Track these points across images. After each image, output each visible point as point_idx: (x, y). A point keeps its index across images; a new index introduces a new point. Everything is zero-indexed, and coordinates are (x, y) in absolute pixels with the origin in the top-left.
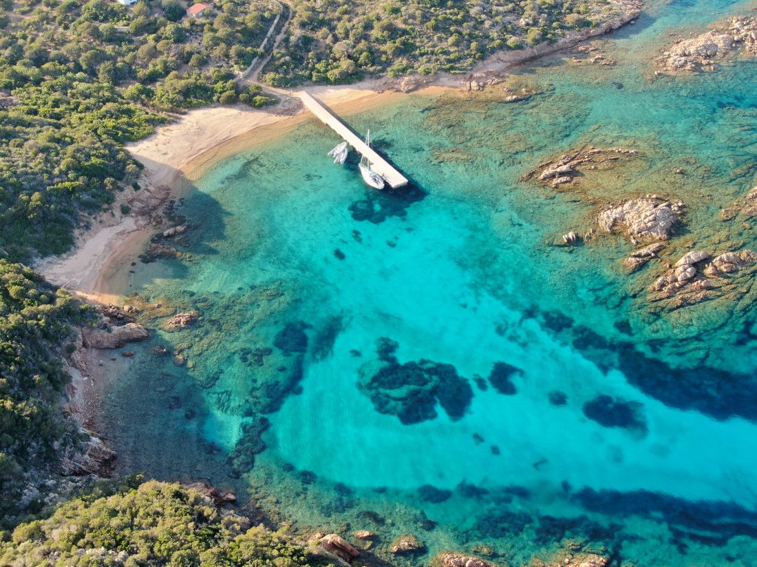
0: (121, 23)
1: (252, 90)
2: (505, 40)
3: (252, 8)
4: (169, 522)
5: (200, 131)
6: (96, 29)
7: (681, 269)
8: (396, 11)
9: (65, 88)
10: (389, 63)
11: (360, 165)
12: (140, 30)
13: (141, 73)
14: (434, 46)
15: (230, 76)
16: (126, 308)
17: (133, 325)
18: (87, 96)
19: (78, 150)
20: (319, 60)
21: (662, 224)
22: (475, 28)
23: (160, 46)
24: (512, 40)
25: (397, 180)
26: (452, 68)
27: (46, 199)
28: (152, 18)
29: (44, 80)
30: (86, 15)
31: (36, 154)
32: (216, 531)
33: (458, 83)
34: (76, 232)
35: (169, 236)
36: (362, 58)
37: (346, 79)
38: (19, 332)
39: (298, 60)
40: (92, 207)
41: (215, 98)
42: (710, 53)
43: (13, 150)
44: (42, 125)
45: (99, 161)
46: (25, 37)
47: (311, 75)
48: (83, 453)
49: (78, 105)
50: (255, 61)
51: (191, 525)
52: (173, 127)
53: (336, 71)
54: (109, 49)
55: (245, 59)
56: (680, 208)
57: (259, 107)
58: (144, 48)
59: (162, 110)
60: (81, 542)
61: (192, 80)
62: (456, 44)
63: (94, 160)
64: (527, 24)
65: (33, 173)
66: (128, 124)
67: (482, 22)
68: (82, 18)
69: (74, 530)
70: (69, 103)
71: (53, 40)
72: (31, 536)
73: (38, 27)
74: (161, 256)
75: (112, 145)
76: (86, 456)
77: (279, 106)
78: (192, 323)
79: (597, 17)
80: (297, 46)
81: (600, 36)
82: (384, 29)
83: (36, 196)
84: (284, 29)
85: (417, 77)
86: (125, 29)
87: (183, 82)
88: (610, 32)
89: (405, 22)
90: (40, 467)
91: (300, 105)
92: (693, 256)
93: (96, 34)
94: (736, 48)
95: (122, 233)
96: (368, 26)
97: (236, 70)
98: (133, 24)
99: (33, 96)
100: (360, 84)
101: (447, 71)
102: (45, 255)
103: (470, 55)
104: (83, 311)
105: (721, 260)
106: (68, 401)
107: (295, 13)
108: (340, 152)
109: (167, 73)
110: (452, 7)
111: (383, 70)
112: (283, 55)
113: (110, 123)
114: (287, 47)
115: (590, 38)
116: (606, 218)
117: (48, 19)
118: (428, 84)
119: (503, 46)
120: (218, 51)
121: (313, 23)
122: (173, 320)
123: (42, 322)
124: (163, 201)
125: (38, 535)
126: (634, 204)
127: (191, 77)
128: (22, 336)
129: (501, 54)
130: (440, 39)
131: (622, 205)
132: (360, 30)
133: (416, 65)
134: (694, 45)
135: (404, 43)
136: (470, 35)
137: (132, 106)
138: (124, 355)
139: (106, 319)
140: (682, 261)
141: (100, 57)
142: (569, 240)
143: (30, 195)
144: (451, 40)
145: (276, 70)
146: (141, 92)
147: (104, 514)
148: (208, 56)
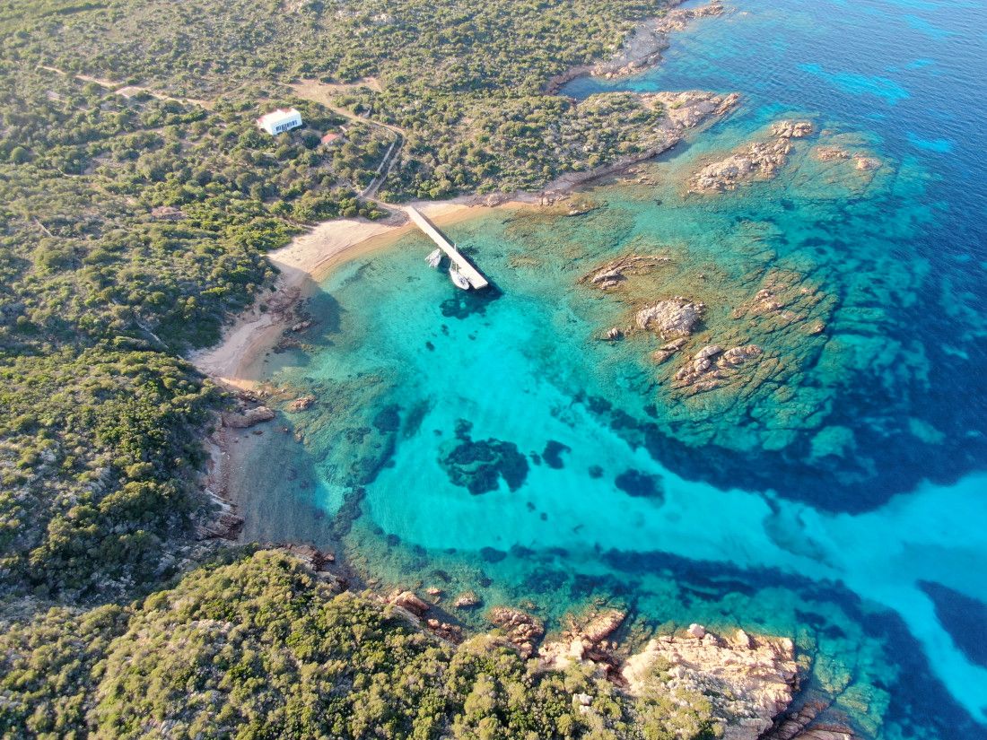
0: (269, 150)
1: (369, 206)
2: (570, 164)
3: (373, 137)
4: (272, 591)
5: (327, 240)
6: (249, 155)
7: (698, 361)
8: (485, 140)
9: (224, 203)
10: (478, 183)
11: (450, 270)
12: (284, 156)
13: (284, 192)
14: (515, 169)
15: (352, 194)
16: (259, 392)
17: (263, 409)
18: (240, 211)
19: (227, 260)
20: (424, 180)
21: (685, 322)
22: (547, 154)
23: (299, 169)
24: (576, 164)
25: (479, 282)
26: (528, 187)
27: (199, 302)
28: (293, 146)
29: (207, 197)
30: (241, 143)
31: (193, 264)
32: (309, 598)
33: (532, 199)
34: (223, 328)
35: (296, 330)
36: (457, 179)
37: (445, 196)
38: (168, 420)
39: (407, 180)
40: (236, 308)
41: (340, 213)
42: (732, 174)
43: (176, 259)
44: (202, 236)
45: (243, 269)
46: (193, 161)
47: (416, 193)
48: (215, 521)
49: (233, 218)
50: (373, 181)
51: (289, 594)
52: (306, 237)
53: (436, 190)
54: (259, 171)
55: (364, 180)
56: (701, 308)
57: (375, 220)
58: (286, 171)
59: (299, 222)
60: (196, 614)
61: (322, 198)
62: (532, 167)
63: (239, 268)
64: (589, 151)
65: (190, 280)
66: (271, 235)
67: (553, 149)
68: (238, 146)
69: (192, 602)
70: (225, 217)
71: (215, 163)
72: (158, 606)
73: (204, 152)
74: (289, 348)
75: (255, 254)
76: (218, 523)
77: (390, 219)
78: (309, 405)
79: (645, 144)
80: (406, 168)
81: (646, 160)
82: (475, 154)
83: (191, 299)
84: (397, 155)
85: (501, 194)
86: (272, 155)
87: (315, 200)
88: (654, 157)
89: (492, 149)
90: (177, 535)
91: (407, 218)
92: (709, 350)
93: (249, 158)
94: (753, 170)
95: (260, 328)
96: (463, 152)
97: (357, 189)
98: (278, 151)
99: (198, 211)
100: (455, 200)
101: (525, 189)
102: (197, 347)
103: (542, 176)
104: (223, 398)
105: (731, 354)
106: (207, 473)
107: (406, 141)
108: (434, 258)
109: (304, 191)
110: (530, 137)
111: (474, 188)
112: (395, 177)
113: (256, 234)
114: (399, 170)
115: (638, 161)
116: (642, 316)
117: (212, 146)
118: (508, 200)
119: (569, 169)
120: (344, 173)
121: (420, 149)
122: (295, 403)
123: (188, 410)
124: (294, 300)
125: (163, 605)
126: (665, 305)
127: (322, 195)
128: (170, 422)
129: (567, 175)
130: (519, 163)
131: (656, 305)
132: (457, 155)
133: (500, 184)
134: (720, 167)
135: (491, 167)
136: (543, 160)
137: (275, 219)
138: (255, 433)
139: (241, 403)
140: (699, 355)
141: (252, 178)
142: (612, 335)
143: (186, 299)
144: (528, 164)
145: (389, 190)
146: (283, 207)
147: (219, 585)
148: (336, 178)
